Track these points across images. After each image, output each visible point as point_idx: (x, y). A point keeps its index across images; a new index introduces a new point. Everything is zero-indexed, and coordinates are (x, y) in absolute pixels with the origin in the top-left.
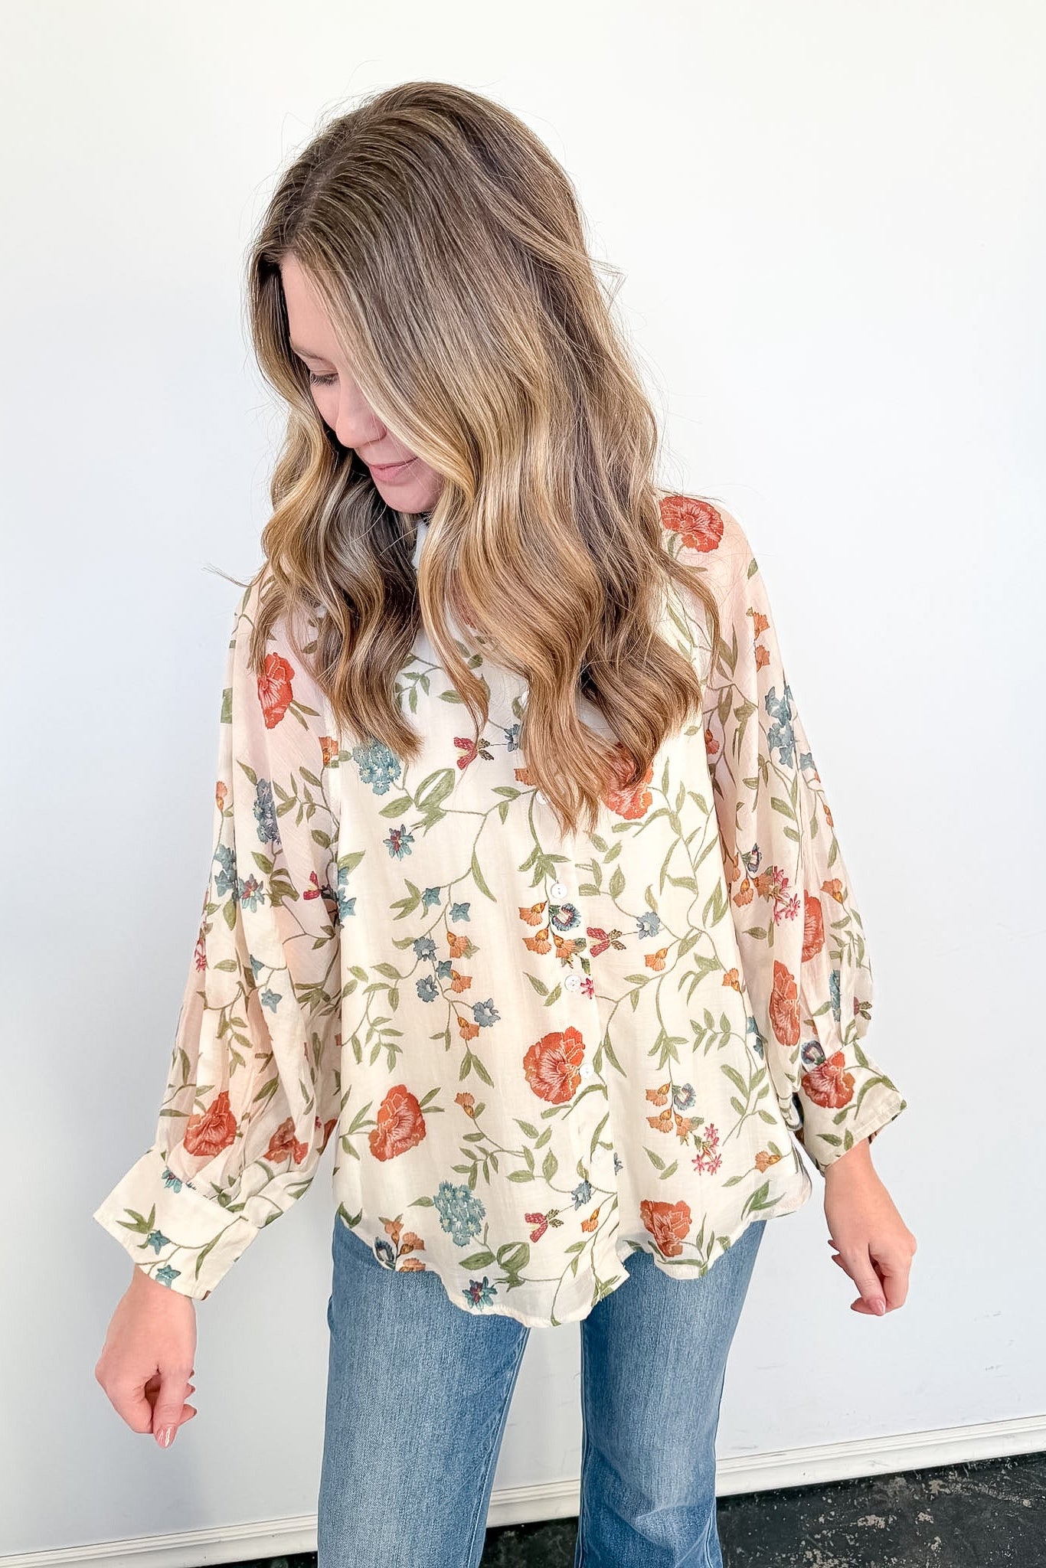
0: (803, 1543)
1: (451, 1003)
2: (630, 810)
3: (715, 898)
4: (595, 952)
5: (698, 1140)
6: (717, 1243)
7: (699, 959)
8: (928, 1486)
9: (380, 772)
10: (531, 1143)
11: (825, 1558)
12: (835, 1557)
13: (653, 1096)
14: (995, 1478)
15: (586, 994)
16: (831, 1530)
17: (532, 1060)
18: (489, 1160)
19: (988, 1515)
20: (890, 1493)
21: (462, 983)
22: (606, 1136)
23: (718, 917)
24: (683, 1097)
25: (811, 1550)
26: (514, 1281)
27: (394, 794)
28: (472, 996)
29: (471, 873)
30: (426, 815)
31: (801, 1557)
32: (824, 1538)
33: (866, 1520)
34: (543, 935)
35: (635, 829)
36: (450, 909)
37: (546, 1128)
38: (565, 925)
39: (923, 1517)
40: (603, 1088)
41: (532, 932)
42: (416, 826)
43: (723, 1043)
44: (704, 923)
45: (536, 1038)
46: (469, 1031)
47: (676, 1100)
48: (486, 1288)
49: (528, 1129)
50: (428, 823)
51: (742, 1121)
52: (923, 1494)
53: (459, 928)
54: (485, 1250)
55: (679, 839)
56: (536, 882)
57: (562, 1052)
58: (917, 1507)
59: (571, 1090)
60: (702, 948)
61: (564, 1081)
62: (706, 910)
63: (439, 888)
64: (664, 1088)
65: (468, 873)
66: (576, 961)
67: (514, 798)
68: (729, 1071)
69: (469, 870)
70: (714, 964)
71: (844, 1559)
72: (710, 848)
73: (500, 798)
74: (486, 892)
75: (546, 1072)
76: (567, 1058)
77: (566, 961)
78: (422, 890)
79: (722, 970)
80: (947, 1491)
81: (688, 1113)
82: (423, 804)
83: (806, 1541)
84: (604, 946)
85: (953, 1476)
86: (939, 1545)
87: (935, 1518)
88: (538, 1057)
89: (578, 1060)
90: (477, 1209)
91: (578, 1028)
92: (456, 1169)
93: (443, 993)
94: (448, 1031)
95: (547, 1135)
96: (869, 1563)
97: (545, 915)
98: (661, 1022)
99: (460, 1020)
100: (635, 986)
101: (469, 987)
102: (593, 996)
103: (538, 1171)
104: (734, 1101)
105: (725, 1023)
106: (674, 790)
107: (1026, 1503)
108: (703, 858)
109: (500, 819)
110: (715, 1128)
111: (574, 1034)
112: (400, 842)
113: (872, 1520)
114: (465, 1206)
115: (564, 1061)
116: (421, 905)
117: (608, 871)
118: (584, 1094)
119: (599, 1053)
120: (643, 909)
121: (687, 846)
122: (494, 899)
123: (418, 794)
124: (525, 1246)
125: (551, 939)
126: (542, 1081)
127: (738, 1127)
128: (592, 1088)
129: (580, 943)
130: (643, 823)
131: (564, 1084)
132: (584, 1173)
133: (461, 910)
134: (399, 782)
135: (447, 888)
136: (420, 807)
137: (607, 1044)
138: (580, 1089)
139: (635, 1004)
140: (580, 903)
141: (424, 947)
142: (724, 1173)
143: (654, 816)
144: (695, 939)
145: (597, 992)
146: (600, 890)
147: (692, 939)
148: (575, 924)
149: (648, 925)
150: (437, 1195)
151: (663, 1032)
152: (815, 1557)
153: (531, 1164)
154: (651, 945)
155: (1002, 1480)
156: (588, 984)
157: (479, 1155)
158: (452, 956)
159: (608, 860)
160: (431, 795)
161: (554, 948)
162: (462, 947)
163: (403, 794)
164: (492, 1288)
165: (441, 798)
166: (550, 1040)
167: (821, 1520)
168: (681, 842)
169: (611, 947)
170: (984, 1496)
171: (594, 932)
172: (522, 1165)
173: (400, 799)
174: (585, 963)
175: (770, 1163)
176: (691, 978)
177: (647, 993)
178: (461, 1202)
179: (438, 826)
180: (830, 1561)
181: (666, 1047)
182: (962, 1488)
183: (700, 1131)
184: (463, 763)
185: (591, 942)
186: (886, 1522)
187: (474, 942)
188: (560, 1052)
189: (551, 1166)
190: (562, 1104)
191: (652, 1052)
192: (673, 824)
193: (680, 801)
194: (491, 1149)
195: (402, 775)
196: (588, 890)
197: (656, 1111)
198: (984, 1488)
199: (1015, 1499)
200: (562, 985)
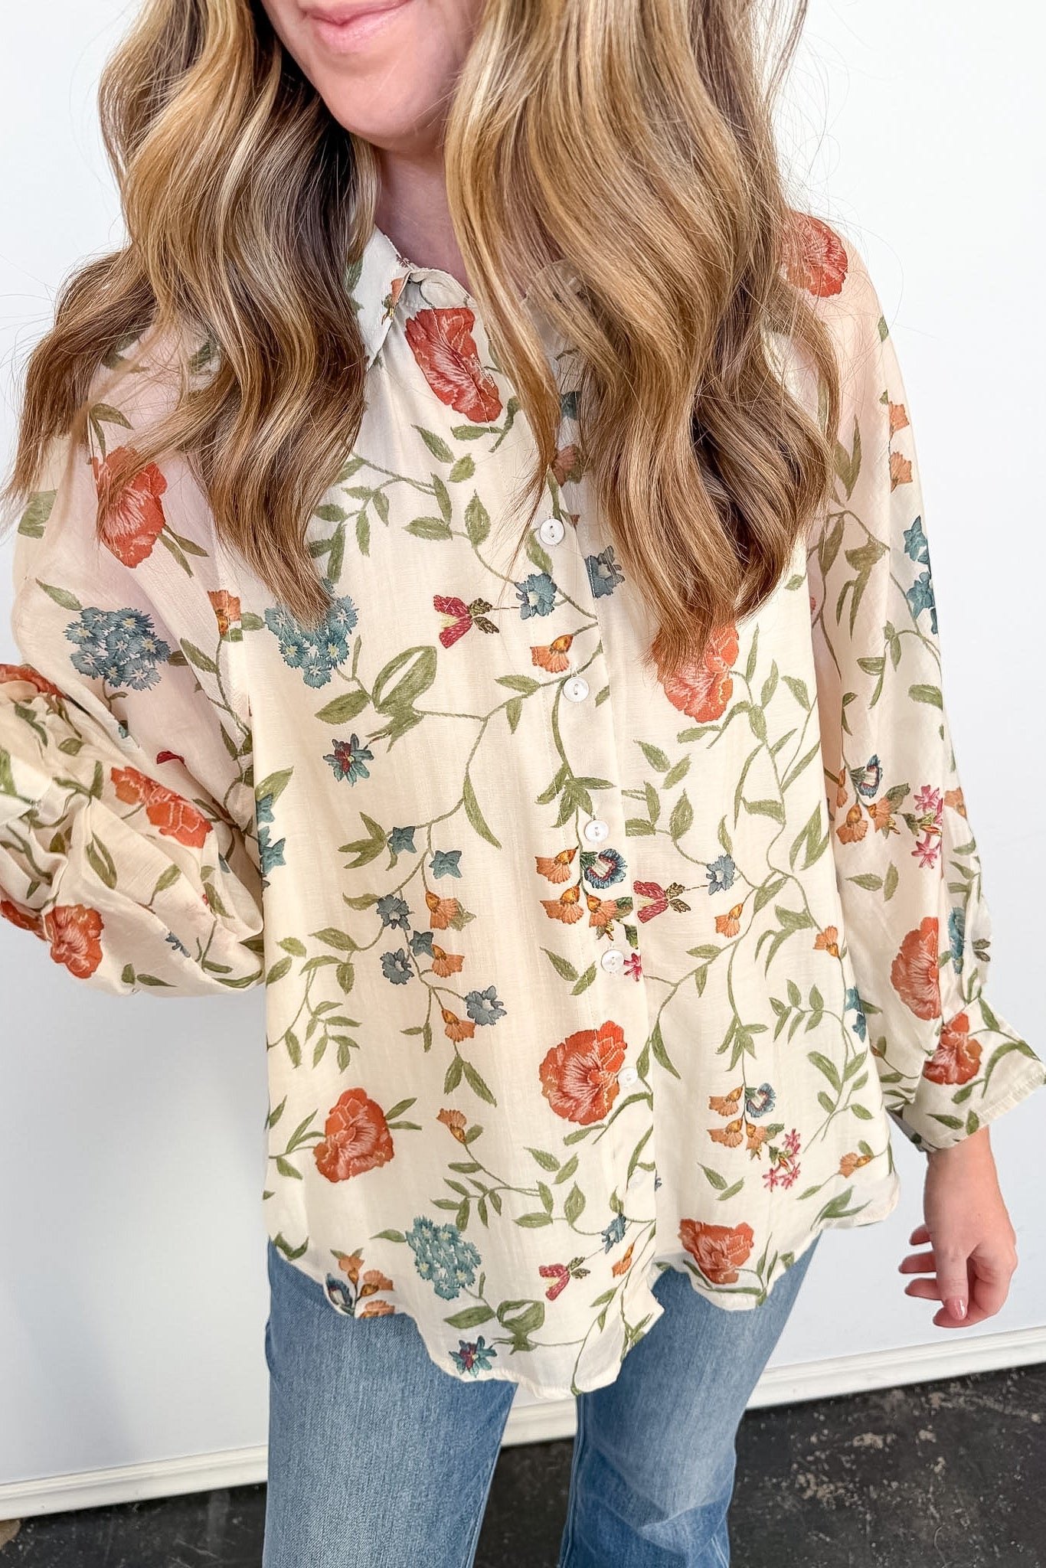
0: (795, 1466)
1: (432, 990)
2: (705, 707)
3: (810, 831)
4: (644, 916)
5: (773, 1152)
6: (779, 1262)
7: (782, 914)
8: (928, 1401)
9: (313, 651)
10: (549, 1178)
11: (819, 1484)
12: (830, 1482)
13: (719, 1105)
14: (1001, 1390)
15: (631, 976)
16: (824, 1450)
17: (552, 1068)
18: (487, 1199)
19: (996, 1432)
20: (888, 1408)
21: (448, 964)
22: (647, 1156)
23: (813, 856)
24: (758, 1101)
25: (804, 1474)
26: (520, 1344)
27: (339, 686)
28: (463, 983)
29: (463, 806)
30: (392, 718)
31: (793, 1482)
32: (817, 1460)
33: (862, 1440)
34: (571, 896)
35: (711, 735)
36: (430, 859)
37: (571, 1157)
38: (604, 880)
39: (924, 1435)
40: (648, 1097)
41: (555, 892)
42: (376, 736)
43: (812, 1024)
44: (792, 864)
45: (560, 1039)
46: (459, 1030)
47: (749, 1105)
48: (481, 1349)
49: (545, 1160)
50: (395, 730)
51: (829, 1120)
52: (923, 1409)
53: (445, 887)
54: (481, 1304)
55: (761, 746)
56: (563, 819)
57: (595, 1056)
58: (917, 1424)
59: (606, 1104)
60: (787, 898)
61: (597, 1094)
62: (796, 846)
63: (414, 828)
64: (735, 1094)
65: (457, 808)
66: (618, 930)
67: (531, 693)
68: (818, 1060)
69: (460, 803)
70: (803, 920)
71: (840, 1484)
72: (808, 759)
73: (507, 693)
74: (486, 833)
75: (571, 1084)
76: (603, 1063)
77: (604, 930)
78: (387, 829)
79: (815, 928)
80: (950, 1405)
81: (764, 1121)
82: (386, 703)
83: (799, 1463)
84: (660, 908)
85: (954, 1388)
86: (944, 1467)
87: (938, 1436)
88: (560, 1063)
89: (616, 1065)
90: (469, 1255)
91: (618, 1022)
92: (439, 1204)
93: (420, 975)
94: (427, 1025)
95: (572, 1166)
96: (868, 1487)
97: (575, 868)
98: (733, 1006)
99: (445, 1014)
100: (701, 962)
101: (460, 971)
102: (641, 978)
103: (558, 1211)
104: (823, 1099)
105: (816, 998)
106: (761, 674)
107: (1035, 1417)
108: (797, 772)
109: (509, 726)
110: (796, 1133)
111: (613, 1031)
112: (351, 759)
113: (869, 1439)
114: (452, 1250)
115: (597, 1067)
116: (386, 850)
117: (668, 800)
118: (622, 1107)
119: (645, 1052)
120: (713, 852)
121: (773, 756)
122: (497, 844)
123: (378, 686)
124: (538, 1306)
125: (583, 902)
126: (566, 1095)
127: (823, 1130)
128: (634, 1098)
129: (624, 905)
130: (721, 726)
131: (596, 1099)
132: (617, 1205)
133: (448, 861)
134: (346, 668)
135: (426, 828)
136: (382, 707)
137: (657, 1042)
138: (617, 1102)
139: (701, 986)
140: (627, 848)
141: (393, 910)
142: (800, 1185)
143: (732, 714)
144: (778, 886)
145: (645, 971)
146: (656, 827)
147: (771, 886)
148: (618, 878)
149: (721, 874)
150: (411, 1231)
151: (736, 1020)
152: (808, 1482)
153: (549, 1204)
154: (723, 902)
155: (1009, 1392)
156: (634, 960)
157: (473, 1190)
158: (432, 926)
159: (670, 783)
160: (398, 689)
161: (587, 914)
162: (451, 915)
163: (353, 687)
164: (490, 1349)
165: (415, 692)
166: (579, 1041)
167: (814, 1439)
168: (764, 751)
169: (670, 908)
170: (990, 1410)
171: (644, 888)
172: (537, 1206)
173: (349, 695)
174: (631, 933)
175: (858, 1165)
176: (771, 939)
177: (716, 971)
178: (445, 1245)
179: (411, 734)
180: (825, 1486)
181: (739, 1039)
182: (966, 1402)
183: (779, 1142)
184: (448, 638)
185: (640, 901)
186: (884, 1441)
187: (468, 907)
188: (593, 1057)
189: (575, 1204)
190: (593, 1124)
191: (722, 1050)
192: (753, 724)
193: (768, 691)
194: (490, 1184)
195: (351, 657)
196: (638, 827)
197: (721, 1122)
198: (989, 1402)
199: (1023, 1413)
200: (597, 965)
